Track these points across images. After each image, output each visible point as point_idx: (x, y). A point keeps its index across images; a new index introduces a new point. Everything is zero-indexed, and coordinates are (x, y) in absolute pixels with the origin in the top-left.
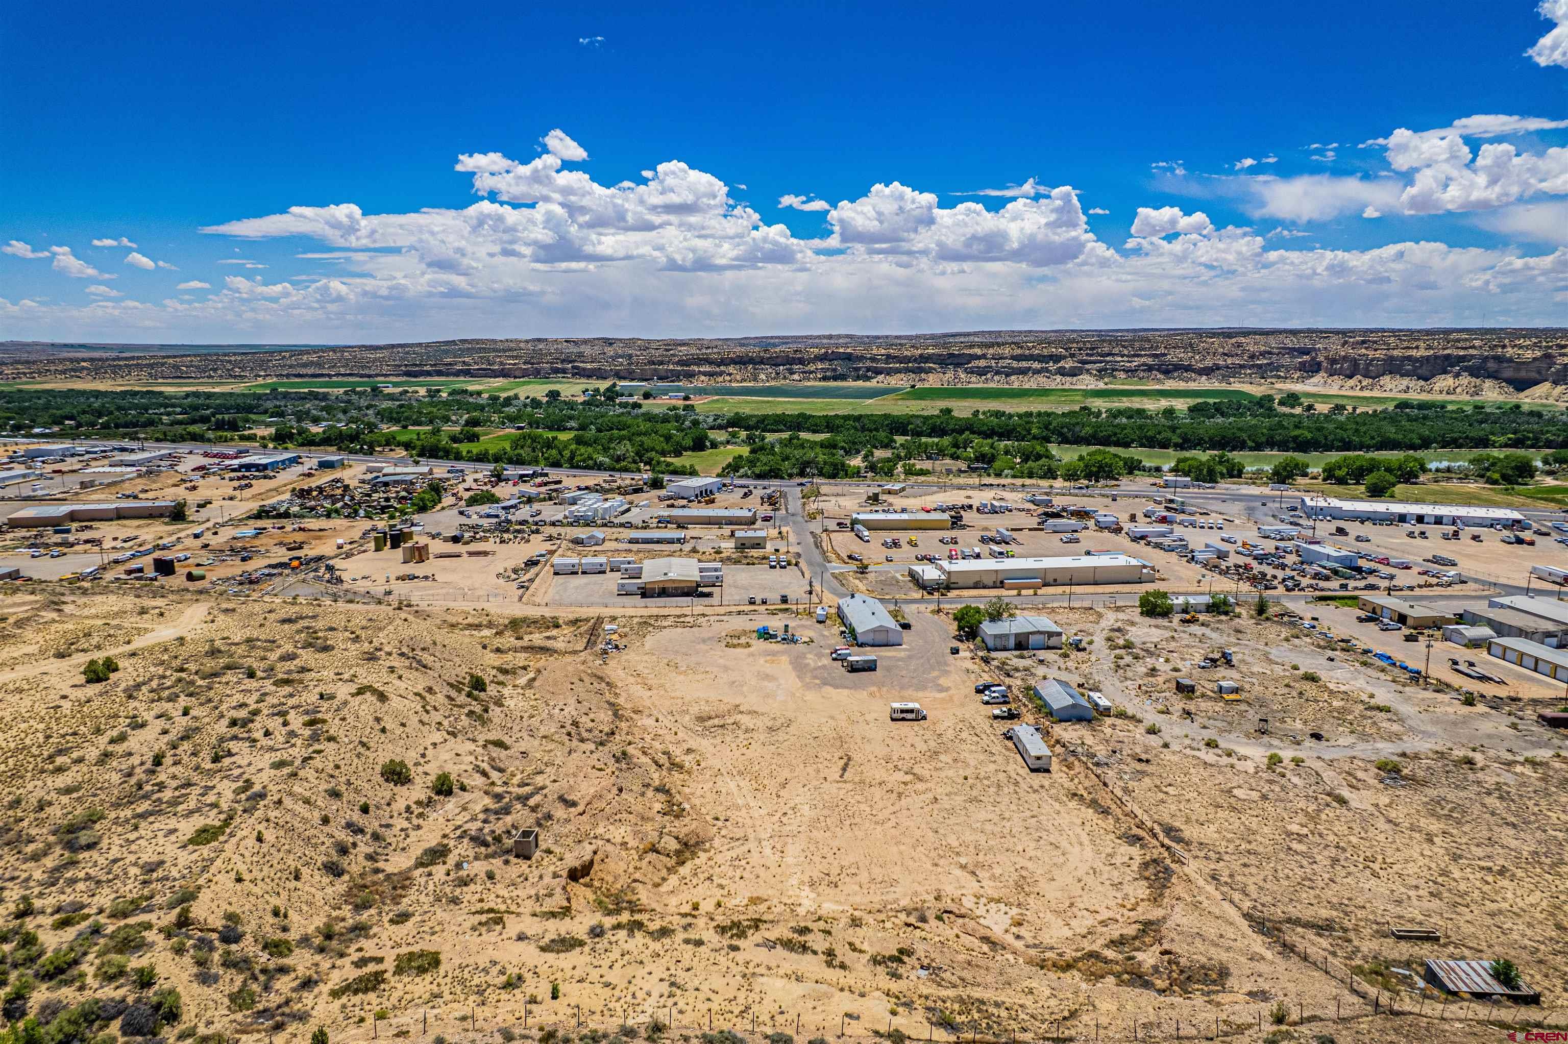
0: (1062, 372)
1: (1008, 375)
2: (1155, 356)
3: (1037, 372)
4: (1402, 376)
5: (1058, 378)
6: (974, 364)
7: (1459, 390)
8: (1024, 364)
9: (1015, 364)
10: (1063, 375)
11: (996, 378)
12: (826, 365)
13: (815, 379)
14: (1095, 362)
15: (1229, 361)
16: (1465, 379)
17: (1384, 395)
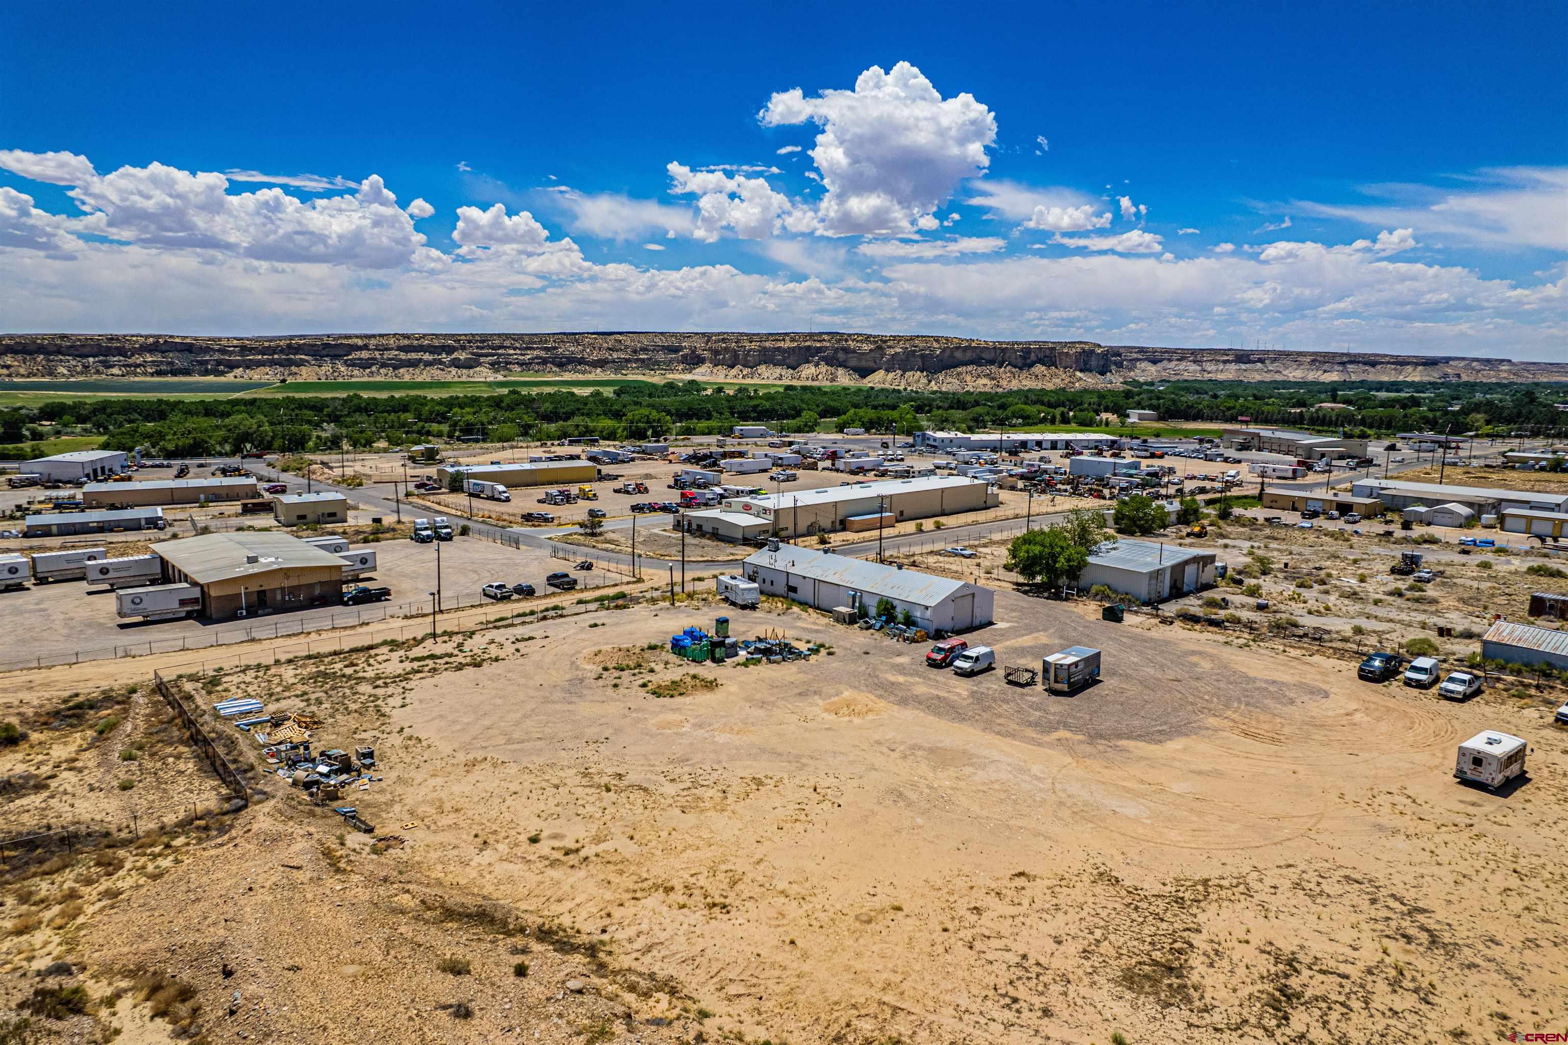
0: (456, 364)
1: (395, 368)
2: (547, 349)
3: (428, 364)
4: (774, 365)
5: (454, 371)
6: (354, 355)
7: (820, 377)
8: (413, 356)
9: (403, 356)
10: (458, 367)
11: (382, 371)
12: (158, 358)
13: (145, 374)
14: (487, 355)
15: (615, 355)
16: (823, 368)
17: (763, 382)
